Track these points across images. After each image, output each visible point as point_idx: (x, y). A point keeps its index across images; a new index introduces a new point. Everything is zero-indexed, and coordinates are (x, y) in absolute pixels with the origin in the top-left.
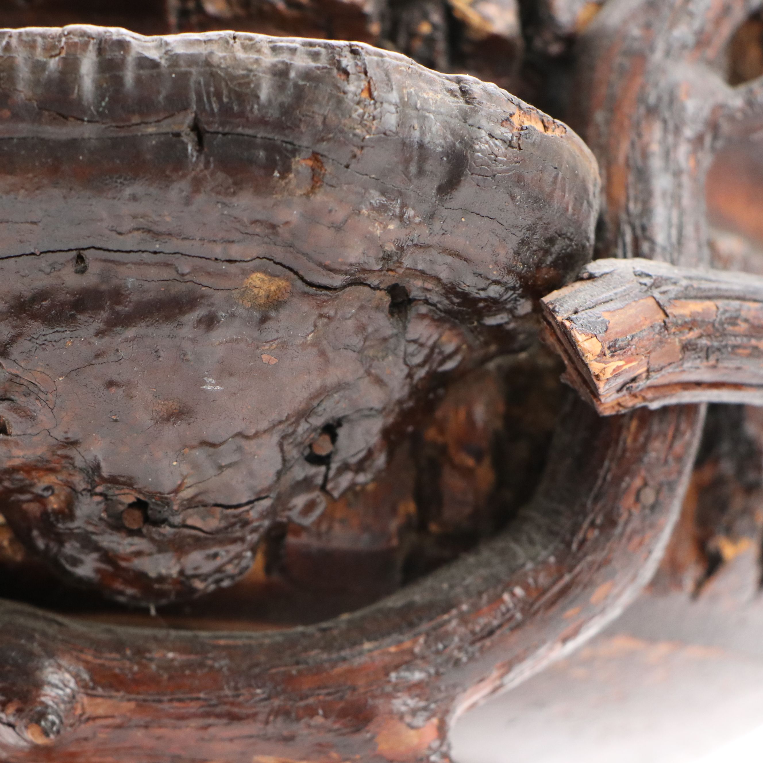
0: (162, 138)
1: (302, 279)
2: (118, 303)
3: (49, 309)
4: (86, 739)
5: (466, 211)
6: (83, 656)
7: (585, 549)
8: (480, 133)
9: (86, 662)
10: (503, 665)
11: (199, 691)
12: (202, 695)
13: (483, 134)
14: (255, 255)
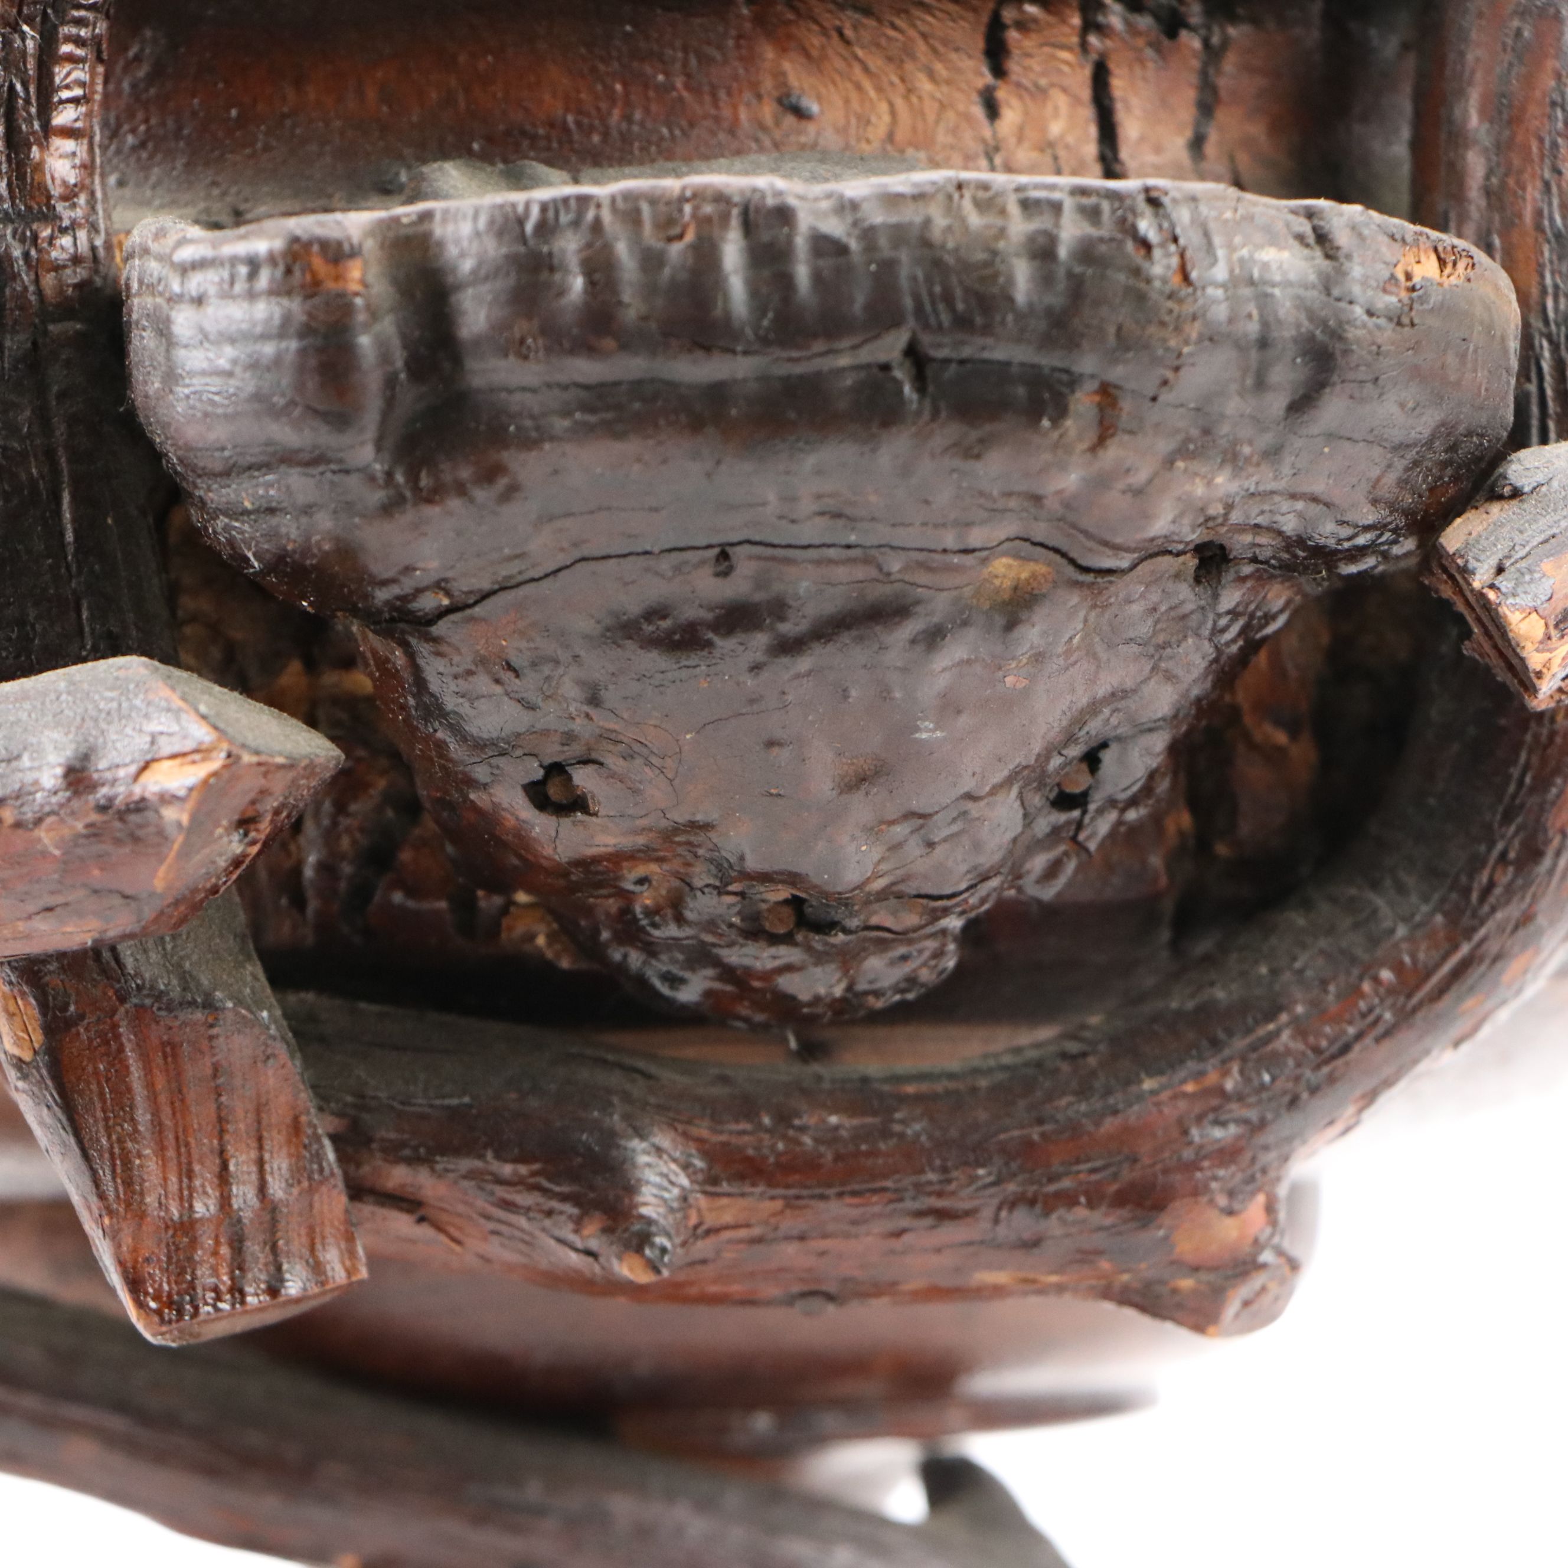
0: (863, 375)
1: (1072, 562)
2: (782, 619)
3: (670, 633)
4: (704, 1262)
5: (1331, 437)
6: (694, 1131)
7: (1492, 900)
8: (1352, 312)
9: (700, 1141)
10: (1363, 1096)
11: (885, 1176)
12: (889, 1184)
13: (1358, 311)
14: (1003, 537)
